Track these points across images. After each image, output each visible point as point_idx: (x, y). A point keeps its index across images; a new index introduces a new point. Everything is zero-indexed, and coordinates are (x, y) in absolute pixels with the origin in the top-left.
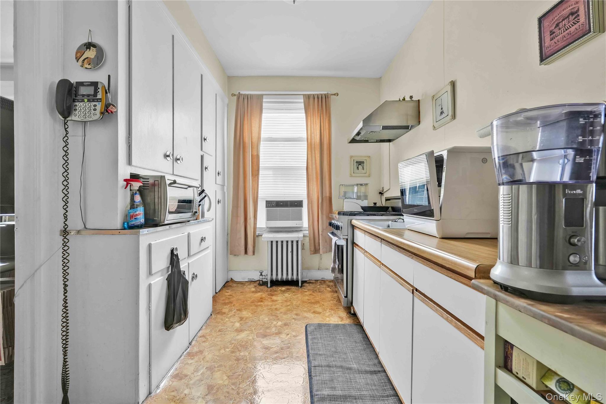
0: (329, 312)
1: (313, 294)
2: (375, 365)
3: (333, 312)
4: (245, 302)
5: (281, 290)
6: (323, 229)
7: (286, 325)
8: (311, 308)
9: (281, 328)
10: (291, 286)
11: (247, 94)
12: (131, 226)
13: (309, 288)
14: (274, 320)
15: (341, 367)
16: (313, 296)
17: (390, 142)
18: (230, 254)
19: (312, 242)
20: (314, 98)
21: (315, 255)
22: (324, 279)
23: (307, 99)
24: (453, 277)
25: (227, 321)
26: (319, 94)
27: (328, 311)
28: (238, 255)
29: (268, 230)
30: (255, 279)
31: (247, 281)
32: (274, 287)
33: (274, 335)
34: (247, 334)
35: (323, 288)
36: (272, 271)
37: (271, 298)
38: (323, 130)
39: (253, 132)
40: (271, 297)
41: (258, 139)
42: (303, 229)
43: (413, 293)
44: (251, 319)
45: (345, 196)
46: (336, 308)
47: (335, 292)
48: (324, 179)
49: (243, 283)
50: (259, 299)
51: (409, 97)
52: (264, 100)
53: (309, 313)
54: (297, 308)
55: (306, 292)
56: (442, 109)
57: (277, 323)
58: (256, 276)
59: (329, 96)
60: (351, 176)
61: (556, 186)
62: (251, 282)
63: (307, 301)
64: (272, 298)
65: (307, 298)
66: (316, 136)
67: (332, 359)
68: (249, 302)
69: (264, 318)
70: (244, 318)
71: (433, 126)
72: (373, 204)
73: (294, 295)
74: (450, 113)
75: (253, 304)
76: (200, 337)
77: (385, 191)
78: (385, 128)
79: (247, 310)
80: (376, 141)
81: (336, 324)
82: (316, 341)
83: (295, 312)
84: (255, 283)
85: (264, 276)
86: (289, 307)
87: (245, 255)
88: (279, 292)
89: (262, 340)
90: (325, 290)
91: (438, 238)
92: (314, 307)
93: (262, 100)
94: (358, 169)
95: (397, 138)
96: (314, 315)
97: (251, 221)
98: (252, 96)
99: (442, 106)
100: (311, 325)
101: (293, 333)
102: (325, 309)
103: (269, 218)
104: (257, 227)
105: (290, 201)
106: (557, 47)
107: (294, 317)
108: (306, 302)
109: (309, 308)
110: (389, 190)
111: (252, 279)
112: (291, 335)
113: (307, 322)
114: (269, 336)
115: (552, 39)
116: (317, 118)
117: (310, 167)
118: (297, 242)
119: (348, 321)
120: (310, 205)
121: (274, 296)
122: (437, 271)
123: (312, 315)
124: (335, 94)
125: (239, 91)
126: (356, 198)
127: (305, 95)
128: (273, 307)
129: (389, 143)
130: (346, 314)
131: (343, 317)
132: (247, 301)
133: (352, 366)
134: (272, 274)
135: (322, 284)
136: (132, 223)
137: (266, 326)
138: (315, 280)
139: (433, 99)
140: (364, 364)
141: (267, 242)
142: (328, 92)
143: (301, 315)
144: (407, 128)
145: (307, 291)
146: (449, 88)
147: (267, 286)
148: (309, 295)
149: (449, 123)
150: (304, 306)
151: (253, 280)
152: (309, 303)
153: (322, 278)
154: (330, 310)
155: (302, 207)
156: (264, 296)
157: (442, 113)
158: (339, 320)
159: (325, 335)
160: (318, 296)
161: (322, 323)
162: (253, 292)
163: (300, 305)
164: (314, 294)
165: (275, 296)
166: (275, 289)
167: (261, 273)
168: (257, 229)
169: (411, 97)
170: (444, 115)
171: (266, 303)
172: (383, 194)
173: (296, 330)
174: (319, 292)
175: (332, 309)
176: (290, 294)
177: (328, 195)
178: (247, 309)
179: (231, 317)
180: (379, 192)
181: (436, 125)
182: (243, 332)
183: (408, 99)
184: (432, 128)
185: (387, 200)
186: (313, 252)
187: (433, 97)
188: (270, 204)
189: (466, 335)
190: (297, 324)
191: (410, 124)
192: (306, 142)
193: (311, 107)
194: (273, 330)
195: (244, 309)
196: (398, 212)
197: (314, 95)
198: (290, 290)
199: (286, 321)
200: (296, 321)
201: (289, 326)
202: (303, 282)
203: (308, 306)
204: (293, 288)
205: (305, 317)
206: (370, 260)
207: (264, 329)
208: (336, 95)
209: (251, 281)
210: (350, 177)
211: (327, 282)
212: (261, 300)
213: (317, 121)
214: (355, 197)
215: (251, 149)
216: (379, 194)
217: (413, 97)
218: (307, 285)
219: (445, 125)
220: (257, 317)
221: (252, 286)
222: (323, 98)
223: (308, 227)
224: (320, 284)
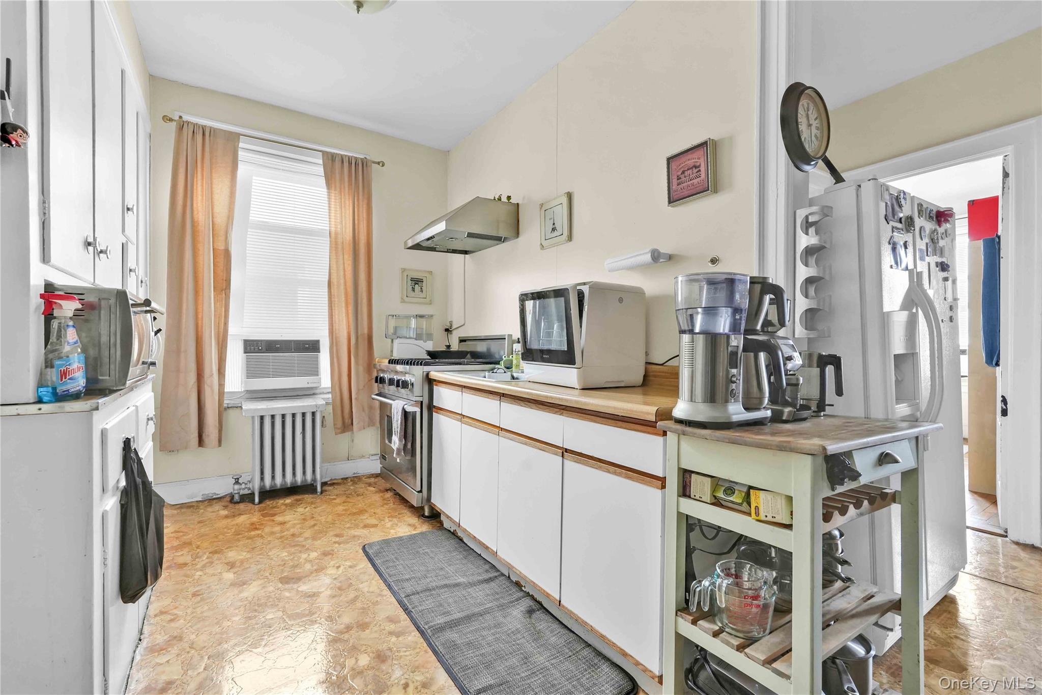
0: (390, 521)
1: (349, 500)
2: (487, 571)
3: (395, 520)
4: (221, 537)
5: (286, 505)
6: (358, 391)
7: (325, 554)
8: (357, 522)
9: (321, 561)
10: (302, 494)
11: (202, 126)
12: (63, 393)
13: (336, 492)
14: (300, 552)
15: (446, 586)
16: (352, 504)
17: (467, 254)
18: (160, 451)
19: (339, 412)
20: (343, 162)
21: (344, 434)
22: (358, 475)
23: (330, 162)
24: (624, 426)
25: (201, 576)
26: (352, 156)
27: (387, 521)
28: (178, 451)
29: (248, 396)
30: (218, 494)
31: (201, 500)
32: (267, 501)
33: (313, 575)
34: (261, 585)
35: (362, 489)
36: (262, 473)
37: (273, 521)
38: (358, 220)
39: (216, 203)
40: (272, 518)
41: (228, 218)
42: (317, 391)
43: (563, 456)
44: (251, 561)
45: (395, 335)
46: (397, 513)
47: (384, 492)
48: (359, 305)
49: (193, 506)
50: (248, 526)
51: (506, 196)
52: (241, 145)
53: (358, 530)
54: (331, 526)
55: (335, 499)
56: (554, 224)
57: (309, 555)
58: (224, 487)
59: (369, 164)
60: (403, 301)
61: (719, 336)
62: (211, 500)
63: (344, 512)
64: (275, 519)
65: (341, 508)
66: (346, 228)
67: (428, 580)
68: (229, 535)
69: (278, 553)
70: (237, 563)
71: (541, 244)
72: (445, 347)
73: (315, 508)
74: (566, 233)
75: (241, 536)
76: (156, 616)
77: (454, 327)
78: (471, 235)
79: (233, 549)
80: (446, 250)
81: (411, 535)
82: (391, 564)
83: (332, 533)
84: (220, 500)
85: (243, 484)
86: (316, 528)
87: (200, 448)
88: (283, 507)
89: (295, 586)
90: (366, 492)
91: (577, 389)
92: (361, 519)
93: (237, 144)
94: (414, 291)
95: (480, 250)
96: (368, 531)
97: (211, 379)
98: (213, 131)
99: (554, 220)
100: (370, 545)
101: (347, 564)
102: (382, 518)
103: (251, 372)
104: (225, 391)
105: (295, 341)
106: (682, 194)
107: (334, 540)
108: (344, 515)
109: (353, 522)
110: (463, 327)
111: (211, 495)
112: (345, 566)
113: (361, 543)
114: (305, 577)
115: (678, 184)
116: (347, 197)
117: (334, 280)
118: (313, 414)
119: (425, 528)
120: (335, 348)
121: (277, 516)
122: (602, 424)
123: (365, 532)
124: (378, 163)
125: (181, 114)
126: (415, 337)
127: (327, 153)
128: (285, 533)
129: (463, 255)
130: (417, 519)
131: (414, 523)
132: (223, 534)
133: (458, 581)
134: (262, 479)
135: (357, 483)
136: (64, 388)
137: (290, 565)
138: (342, 479)
139: (541, 208)
140: (473, 575)
141: (251, 419)
142: (365, 156)
143: (345, 535)
144: (499, 239)
145: (335, 497)
146: (565, 200)
147: (252, 502)
148: (343, 503)
149: (562, 244)
150: (342, 521)
151: (214, 497)
152: (349, 514)
153: (354, 473)
154: (390, 519)
155: (319, 352)
156: (255, 519)
157: (554, 229)
158: (410, 528)
159: (401, 552)
160: (361, 503)
161: (387, 538)
162: (227, 517)
163: (335, 521)
164: (351, 501)
165: (279, 516)
166: (272, 504)
167: (235, 479)
168: (225, 395)
169: (509, 198)
170: (556, 233)
171: (267, 530)
172: (451, 331)
173: (349, 557)
174: (358, 495)
175: (392, 517)
176: (306, 508)
177: (366, 331)
178: (232, 547)
179: (204, 566)
180: (446, 329)
181: (545, 243)
182: (250, 584)
183: (504, 199)
184: (539, 247)
185: (462, 340)
186: (340, 430)
187: (542, 205)
188: (251, 346)
189: (639, 482)
190: (345, 549)
191: (502, 233)
192: (329, 239)
193: (338, 176)
194: (308, 568)
195: (226, 549)
196: (485, 359)
197: (342, 156)
198: (303, 501)
199: (323, 549)
200: (341, 545)
201: (333, 555)
202: (324, 484)
203: (351, 520)
204: (308, 497)
205: (354, 536)
206: (476, 428)
207: (290, 570)
208: (381, 165)
209: (210, 498)
210: (401, 302)
211: (363, 478)
212: (254, 527)
213: (347, 202)
214: (412, 336)
215: (213, 237)
216: (446, 331)
217: (510, 199)
218: (330, 488)
219: (557, 246)
220: (264, 556)
221: (217, 507)
222: (358, 164)
223: (330, 386)
224: (352, 484)
